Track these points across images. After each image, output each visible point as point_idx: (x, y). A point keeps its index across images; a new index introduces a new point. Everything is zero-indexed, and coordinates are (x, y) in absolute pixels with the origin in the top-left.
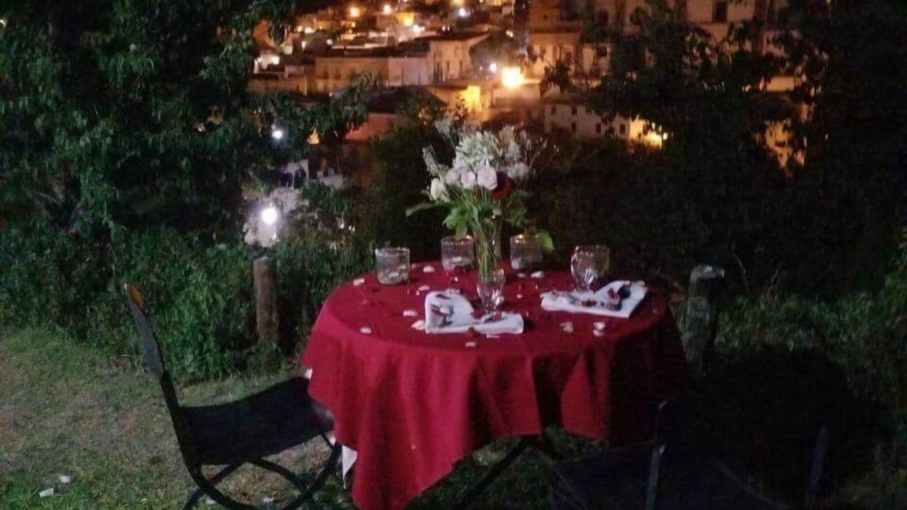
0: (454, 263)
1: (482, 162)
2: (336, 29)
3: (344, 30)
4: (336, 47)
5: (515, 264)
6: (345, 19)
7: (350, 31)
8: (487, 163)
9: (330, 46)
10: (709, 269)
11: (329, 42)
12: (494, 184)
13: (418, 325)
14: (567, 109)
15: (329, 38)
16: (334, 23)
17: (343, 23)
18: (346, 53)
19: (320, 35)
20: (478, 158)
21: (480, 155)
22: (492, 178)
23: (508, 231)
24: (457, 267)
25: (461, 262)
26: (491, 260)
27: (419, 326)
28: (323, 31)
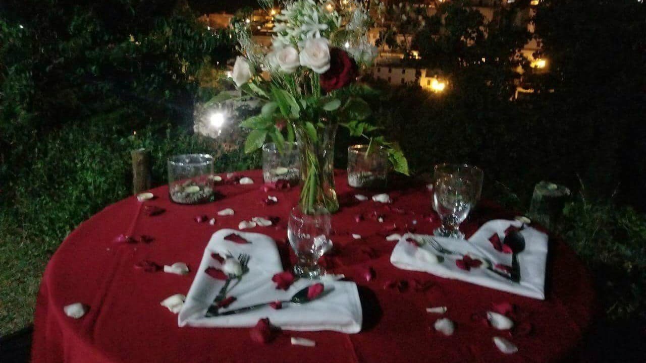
0: (277, 175)
1: (310, 34)
2: (263, 20)
3: (267, 21)
4: (262, 30)
5: (353, 181)
6: (268, 15)
7: (271, 22)
8: (318, 35)
9: (259, 30)
10: (553, 186)
11: (259, 28)
12: (326, 64)
13: (171, 302)
14: (387, 69)
15: (258, 25)
16: (262, 17)
17: (267, 18)
18: (267, 34)
19: (254, 24)
20: (304, 28)
21: (307, 23)
22: (322, 55)
23: (344, 140)
24: (279, 181)
25: (286, 175)
26: (320, 176)
27: (174, 306)
28: (256, 22)
